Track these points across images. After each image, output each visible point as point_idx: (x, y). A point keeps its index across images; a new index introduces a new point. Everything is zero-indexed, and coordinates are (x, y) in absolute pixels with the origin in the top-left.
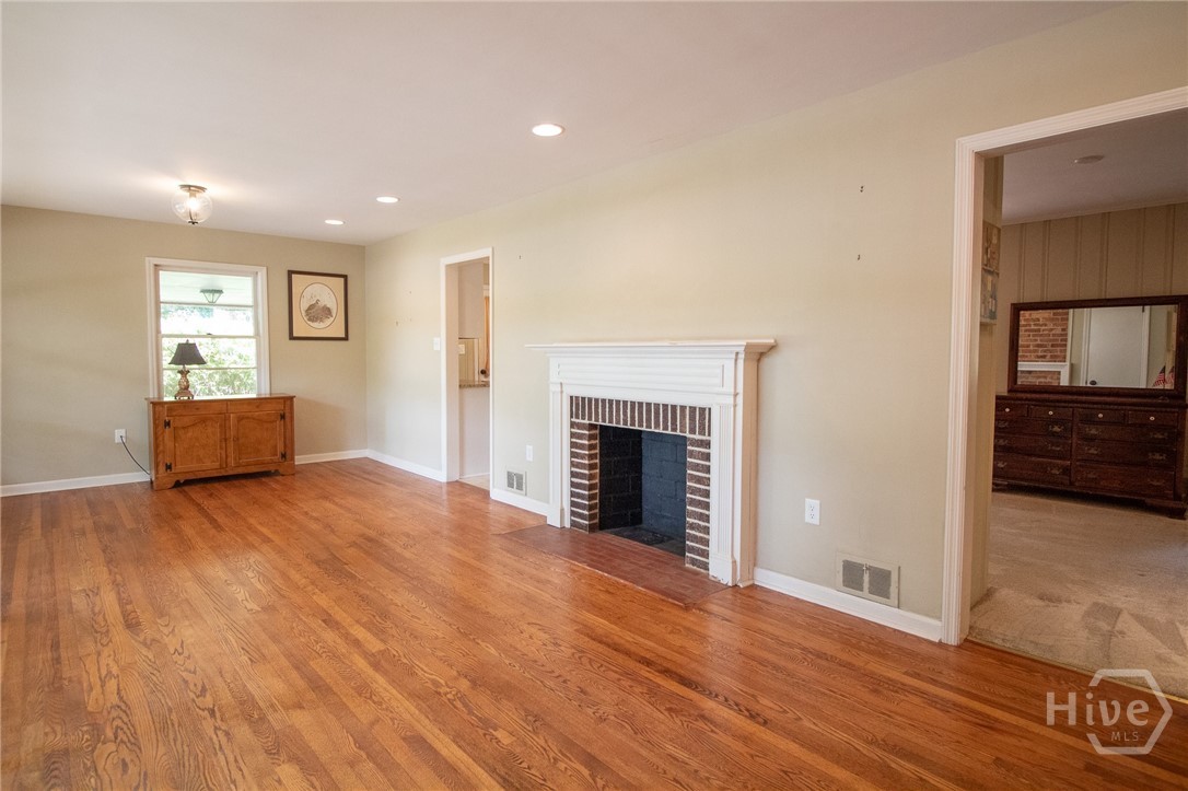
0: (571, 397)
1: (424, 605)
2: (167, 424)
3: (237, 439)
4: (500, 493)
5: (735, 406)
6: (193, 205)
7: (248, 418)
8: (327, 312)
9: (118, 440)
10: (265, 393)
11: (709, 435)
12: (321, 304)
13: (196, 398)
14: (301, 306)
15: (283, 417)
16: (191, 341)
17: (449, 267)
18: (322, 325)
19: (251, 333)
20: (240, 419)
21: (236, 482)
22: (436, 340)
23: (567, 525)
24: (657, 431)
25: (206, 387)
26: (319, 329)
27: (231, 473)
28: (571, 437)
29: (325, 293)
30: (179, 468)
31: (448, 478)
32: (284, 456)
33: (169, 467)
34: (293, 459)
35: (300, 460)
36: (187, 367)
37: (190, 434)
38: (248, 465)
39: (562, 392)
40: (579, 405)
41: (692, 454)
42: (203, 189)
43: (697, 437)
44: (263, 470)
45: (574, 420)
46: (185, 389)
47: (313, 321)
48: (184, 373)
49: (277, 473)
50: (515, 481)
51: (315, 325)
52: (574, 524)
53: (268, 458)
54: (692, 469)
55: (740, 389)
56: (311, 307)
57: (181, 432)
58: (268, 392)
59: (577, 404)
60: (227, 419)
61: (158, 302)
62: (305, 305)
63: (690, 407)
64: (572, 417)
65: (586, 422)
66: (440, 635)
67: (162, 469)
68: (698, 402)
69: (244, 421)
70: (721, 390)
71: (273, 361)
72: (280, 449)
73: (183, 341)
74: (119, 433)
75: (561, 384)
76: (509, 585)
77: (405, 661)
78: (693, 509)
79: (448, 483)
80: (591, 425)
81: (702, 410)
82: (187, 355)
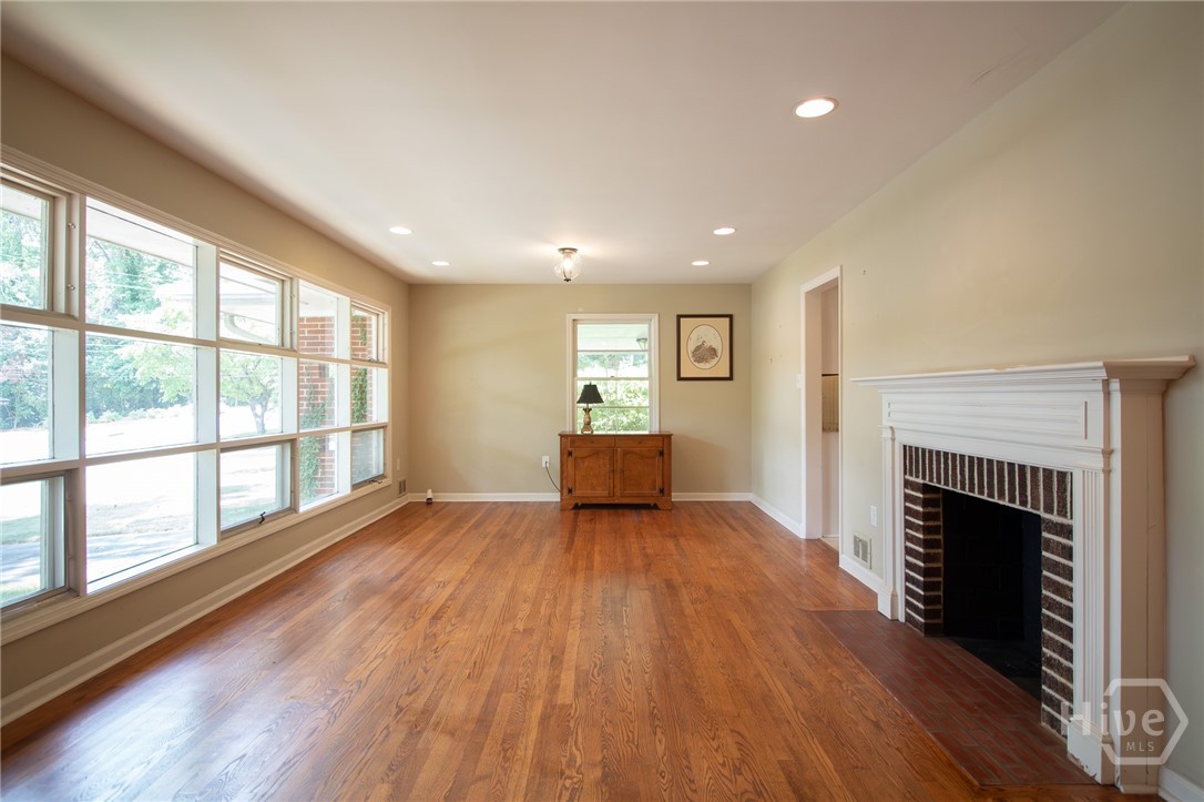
0: (905, 446)
1: (647, 670)
2: (570, 454)
3: (623, 471)
4: (848, 563)
5: (1107, 472)
6: (568, 265)
7: (632, 452)
8: (713, 352)
9: (544, 465)
10: (655, 430)
11: (1072, 518)
12: (707, 345)
13: (595, 433)
14: (689, 347)
15: (662, 454)
16: (593, 383)
17: (808, 294)
18: (707, 366)
19: (646, 375)
20: (625, 453)
21: (620, 511)
22: (798, 375)
23: (902, 618)
24: (1001, 502)
25: (604, 423)
26: (705, 369)
27: (617, 502)
28: (905, 501)
29: (711, 334)
30: (577, 493)
31: (807, 533)
32: (662, 491)
33: (570, 491)
34: (670, 495)
35: (677, 497)
36: (590, 405)
37: (586, 464)
38: (631, 496)
39: (893, 440)
40: (914, 458)
41: (1049, 545)
42: (574, 250)
43: (1055, 518)
44: (646, 502)
45: (908, 477)
46: (588, 424)
47: (699, 362)
48: (587, 411)
49: (655, 507)
50: (862, 549)
51: (701, 365)
52: (908, 618)
53: (647, 492)
54: (1049, 571)
55: (1117, 443)
56: (698, 348)
57: (580, 461)
58: (657, 429)
59: (911, 456)
60: (614, 452)
61: (575, 351)
62: (692, 347)
63: (1045, 470)
64: (905, 473)
65: (920, 481)
66: (630, 709)
67: (565, 491)
68: (1055, 462)
69: (628, 456)
70: (1083, 443)
71: (663, 402)
72: (658, 485)
73: (588, 383)
74: (546, 459)
75: (892, 428)
76: (758, 675)
77: (572, 724)
78: (1051, 634)
79: (807, 540)
80: (925, 485)
81: (1062, 475)
82: (591, 395)
